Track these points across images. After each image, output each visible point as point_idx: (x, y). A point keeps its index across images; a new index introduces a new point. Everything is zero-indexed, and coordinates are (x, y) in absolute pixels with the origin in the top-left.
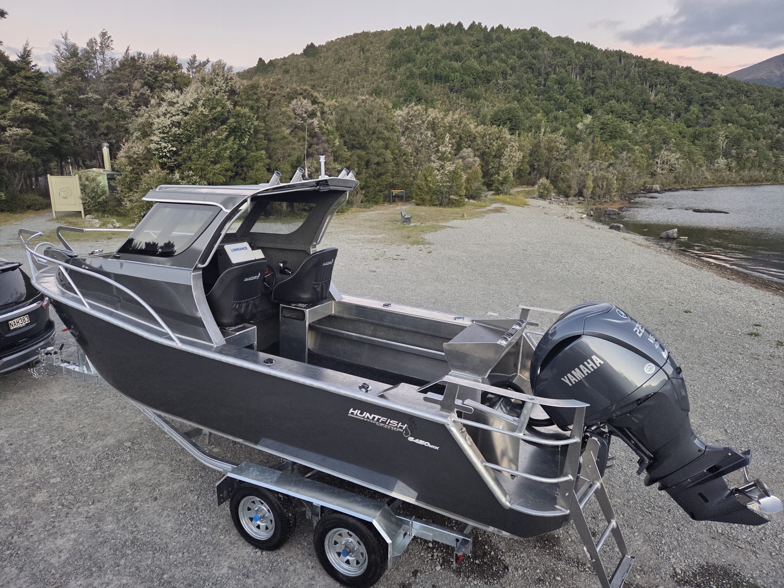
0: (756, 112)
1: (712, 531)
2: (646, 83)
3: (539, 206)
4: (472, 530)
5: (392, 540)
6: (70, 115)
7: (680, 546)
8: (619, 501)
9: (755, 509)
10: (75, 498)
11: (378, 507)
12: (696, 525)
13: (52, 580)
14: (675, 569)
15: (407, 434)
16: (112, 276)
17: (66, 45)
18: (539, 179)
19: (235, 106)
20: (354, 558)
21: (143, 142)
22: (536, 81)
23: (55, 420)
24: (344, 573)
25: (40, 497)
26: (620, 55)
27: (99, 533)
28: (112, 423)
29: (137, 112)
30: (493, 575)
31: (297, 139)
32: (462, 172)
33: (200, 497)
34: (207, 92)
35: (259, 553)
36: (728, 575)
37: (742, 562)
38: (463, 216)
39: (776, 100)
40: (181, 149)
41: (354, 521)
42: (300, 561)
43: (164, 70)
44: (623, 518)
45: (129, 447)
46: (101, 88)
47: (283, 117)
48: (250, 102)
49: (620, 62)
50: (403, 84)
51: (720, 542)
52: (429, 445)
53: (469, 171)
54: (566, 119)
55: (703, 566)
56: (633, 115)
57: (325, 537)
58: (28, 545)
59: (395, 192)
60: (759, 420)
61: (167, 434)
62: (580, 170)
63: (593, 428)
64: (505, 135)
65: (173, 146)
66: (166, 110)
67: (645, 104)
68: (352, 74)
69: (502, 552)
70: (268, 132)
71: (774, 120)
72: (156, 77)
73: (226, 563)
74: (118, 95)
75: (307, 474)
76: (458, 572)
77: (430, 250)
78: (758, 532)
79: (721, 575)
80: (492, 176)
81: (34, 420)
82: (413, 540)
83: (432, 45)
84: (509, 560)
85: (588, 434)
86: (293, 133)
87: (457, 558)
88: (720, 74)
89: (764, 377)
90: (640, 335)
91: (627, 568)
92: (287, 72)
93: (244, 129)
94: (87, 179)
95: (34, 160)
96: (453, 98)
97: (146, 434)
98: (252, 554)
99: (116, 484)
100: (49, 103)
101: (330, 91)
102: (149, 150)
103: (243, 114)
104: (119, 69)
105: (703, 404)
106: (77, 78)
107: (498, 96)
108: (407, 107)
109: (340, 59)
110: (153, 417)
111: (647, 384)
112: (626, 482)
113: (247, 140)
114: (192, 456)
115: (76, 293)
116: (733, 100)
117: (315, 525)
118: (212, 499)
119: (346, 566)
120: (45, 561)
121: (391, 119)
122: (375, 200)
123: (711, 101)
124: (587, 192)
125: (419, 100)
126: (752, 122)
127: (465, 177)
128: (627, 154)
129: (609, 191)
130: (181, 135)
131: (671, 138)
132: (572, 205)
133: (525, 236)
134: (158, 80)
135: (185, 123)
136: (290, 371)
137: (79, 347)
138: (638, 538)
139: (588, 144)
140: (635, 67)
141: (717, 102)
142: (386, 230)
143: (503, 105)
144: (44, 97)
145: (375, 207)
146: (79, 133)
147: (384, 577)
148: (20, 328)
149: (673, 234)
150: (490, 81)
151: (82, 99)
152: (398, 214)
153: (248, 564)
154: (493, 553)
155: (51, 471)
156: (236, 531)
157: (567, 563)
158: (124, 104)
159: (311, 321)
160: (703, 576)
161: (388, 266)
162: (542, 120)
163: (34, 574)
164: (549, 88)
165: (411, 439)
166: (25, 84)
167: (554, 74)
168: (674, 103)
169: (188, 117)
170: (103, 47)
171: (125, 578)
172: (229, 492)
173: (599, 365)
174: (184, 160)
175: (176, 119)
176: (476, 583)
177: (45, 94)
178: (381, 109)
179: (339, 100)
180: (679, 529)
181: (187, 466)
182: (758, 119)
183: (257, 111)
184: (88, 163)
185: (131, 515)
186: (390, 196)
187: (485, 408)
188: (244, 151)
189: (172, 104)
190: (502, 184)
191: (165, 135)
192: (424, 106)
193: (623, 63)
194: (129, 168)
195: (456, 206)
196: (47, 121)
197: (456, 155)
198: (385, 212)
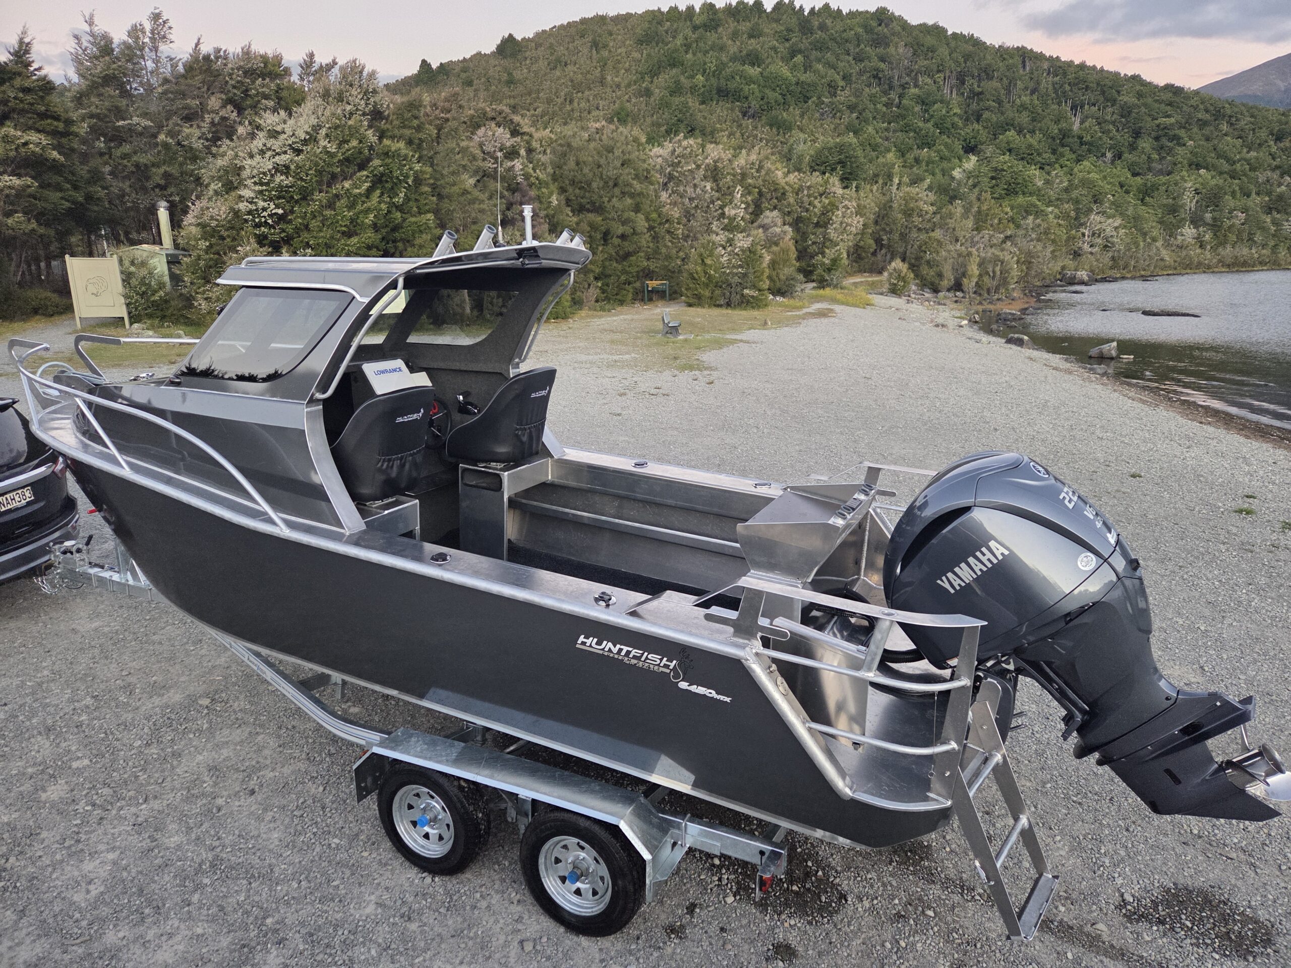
0: (1245, 150)
1: (1182, 832)
2: (1066, 102)
3: (891, 307)
4: (786, 836)
5: (651, 854)
6: (102, 154)
7: (1130, 857)
8: (1028, 784)
9: (1258, 793)
10: (114, 792)
11: (628, 800)
12: (1156, 823)
13: (76, 930)
14: (1122, 895)
15: (677, 676)
16: (169, 416)
17: (92, 34)
18: (890, 263)
19: (381, 138)
20: (588, 886)
21: (226, 200)
22: (884, 99)
23: (81, 664)
24: (572, 911)
25: (55, 792)
26: (1024, 55)
27: (156, 851)
28: (177, 667)
29: (214, 150)
30: (821, 910)
31: (487, 195)
32: (764, 251)
33: (328, 788)
34: (333, 114)
35: (429, 880)
36: (1210, 902)
37: (1233, 882)
38: (766, 323)
39: (1279, 130)
40: (292, 212)
41: (588, 824)
42: (497, 892)
43: (259, 77)
44: (1035, 813)
45: (207, 707)
46: (153, 108)
47: (463, 158)
48: (407, 132)
49: (1024, 67)
50: (664, 105)
51: (1196, 850)
52: (713, 694)
53: (775, 248)
54: (933, 162)
55: (1169, 889)
56: (1044, 155)
57: (539, 851)
58: (33, 873)
59: (652, 284)
60: (1257, 650)
61: (271, 684)
62: (958, 247)
63: (989, 664)
64: (833, 189)
65: (277, 207)
66: (265, 145)
67: (1064, 138)
68: (577, 87)
69: (836, 871)
70: (439, 183)
71: (1275, 163)
72: (247, 90)
73: (373, 897)
74: (182, 120)
75: (508, 746)
76: (762, 905)
77: (712, 378)
78: (1258, 833)
79: (1198, 904)
80: (812, 257)
81: (44, 664)
82: (687, 853)
83: (712, 37)
84: (848, 884)
85: (981, 674)
86: (480, 185)
87: (763, 883)
88: (1187, 86)
89: (1263, 581)
90: (1071, 506)
91: (1047, 894)
92: (469, 83)
93: (397, 178)
94: (132, 263)
95: (42, 230)
96: (747, 127)
97: (235, 684)
98: (417, 881)
99: (186, 769)
100: (66, 134)
101: (542, 117)
102: (237, 213)
103: (396, 151)
104: (183, 76)
105: (1164, 625)
106: (111, 91)
107: (822, 125)
108: (670, 142)
109: (558, 61)
110: (247, 655)
111: (1081, 588)
112: (1040, 754)
113: (402, 195)
114: (315, 721)
115: (107, 447)
116: (1207, 131)
117: (522, 831)
118: (347, 791)
119: (575, 899)
120: (64, 899)
121: (644, 161)
122: (619, 297)
123: (1171, 133)
124: (969, 284)
125: (691, 131)
126: (1238, 166)
127: (767, 258)
128: (1035, 219)
129: (1004, 282)
130: (291, 187)
131: (1106, 194)
132: (945, 305)
133: (867, 356)
134: (250, 96)
135: (298, 167)
136: (476, 574)
137: (118, 541)
138: (1060, 845)
139: (971, 204)
140: (1048, 74)
141: (1182, 133)
142: (638, 346)
143: (830, 139)
144: (55, 123)
145: (619, 309)
146: (117, 186)
147: (640, 916)
148: (17, 509)
149: (1110, 350)
150: (809, 98)
151: (123, 127)
152: (657, 320)
153: (410, 898)
154: (820, 873)
155: (74, 748)
156: (389, 844)
157: (945, 888)
158: (193, 134)
159: (513, 492)
160: (1169, 906)
161: (641, 405)
162: (894, 164)
163: (45, 921)
164: (907, 109)
165: (683, 685)
166: (22, 101)
167: (916, 86)
168: (1111, 134)
169: (302, 156)
170: (155, 39)
171: (200, 924)
172: (375, 780)
173: (1000, 558)
174: (297, 230)
175: (282, 159)
176: (792, 923)
177: (57, 118)
178: (627, 144)
179: (558, 129)
180: (1127, 830)
181: (306, 738)
182: (1248, 162)
183: (419, 147)
184: (134, 236)
185: (211, 819)
186: (643, 292)
187: (808, 631)
188: (398, 214)
189: (274, 134)
190: (829, 270)
191: (264, 188)
192: (699, 140)
193: (1028, 68)
194: (204, 244)
195: (753, 308)
196: (63, 165)
197: (752, 223)
198: (636, 317)
